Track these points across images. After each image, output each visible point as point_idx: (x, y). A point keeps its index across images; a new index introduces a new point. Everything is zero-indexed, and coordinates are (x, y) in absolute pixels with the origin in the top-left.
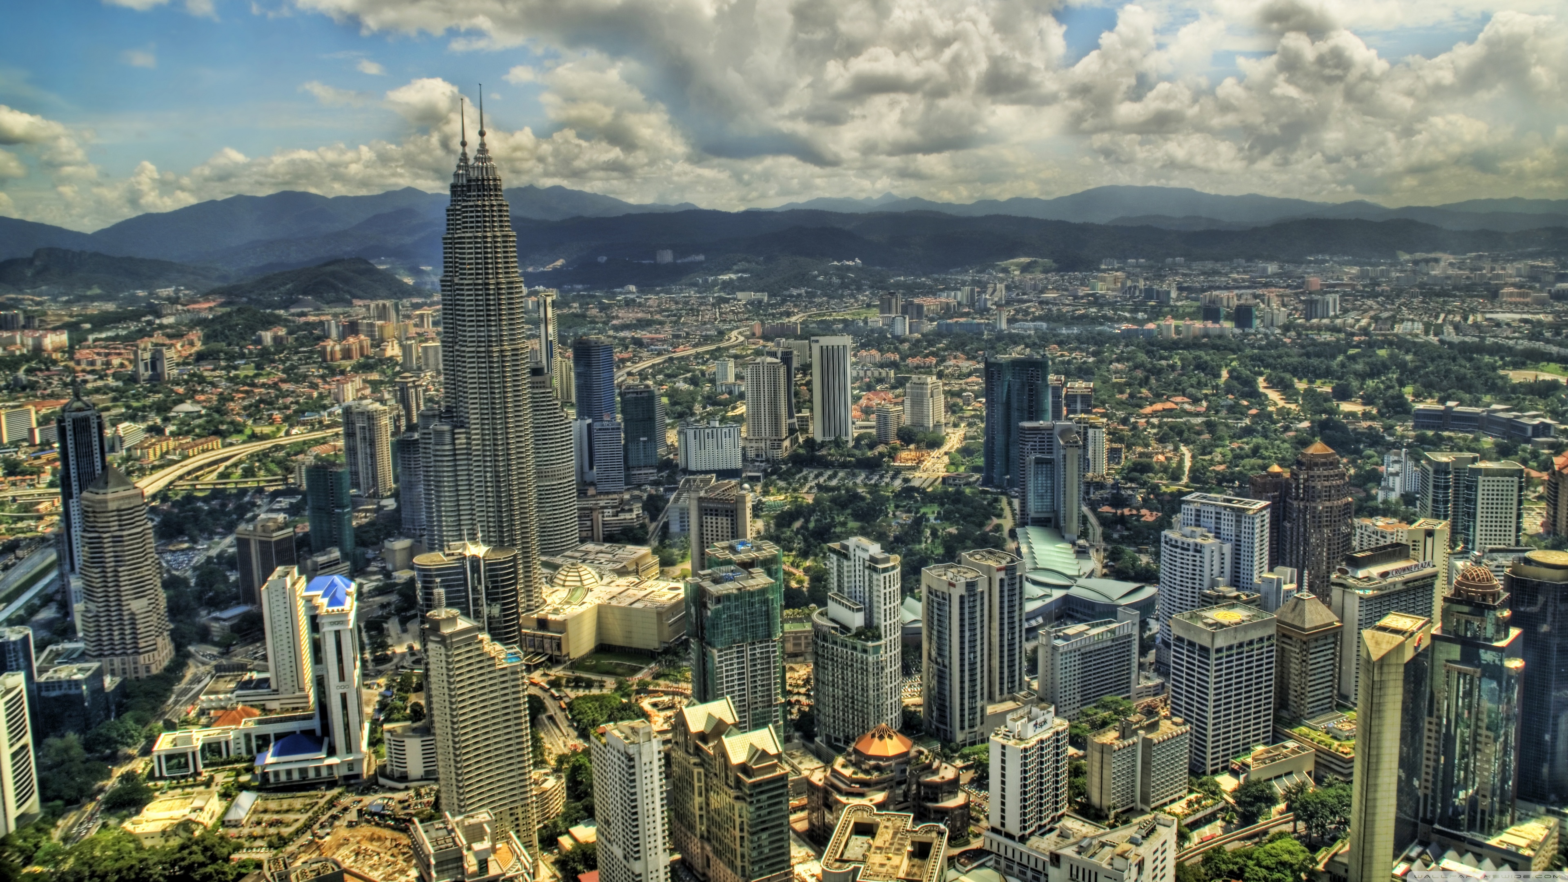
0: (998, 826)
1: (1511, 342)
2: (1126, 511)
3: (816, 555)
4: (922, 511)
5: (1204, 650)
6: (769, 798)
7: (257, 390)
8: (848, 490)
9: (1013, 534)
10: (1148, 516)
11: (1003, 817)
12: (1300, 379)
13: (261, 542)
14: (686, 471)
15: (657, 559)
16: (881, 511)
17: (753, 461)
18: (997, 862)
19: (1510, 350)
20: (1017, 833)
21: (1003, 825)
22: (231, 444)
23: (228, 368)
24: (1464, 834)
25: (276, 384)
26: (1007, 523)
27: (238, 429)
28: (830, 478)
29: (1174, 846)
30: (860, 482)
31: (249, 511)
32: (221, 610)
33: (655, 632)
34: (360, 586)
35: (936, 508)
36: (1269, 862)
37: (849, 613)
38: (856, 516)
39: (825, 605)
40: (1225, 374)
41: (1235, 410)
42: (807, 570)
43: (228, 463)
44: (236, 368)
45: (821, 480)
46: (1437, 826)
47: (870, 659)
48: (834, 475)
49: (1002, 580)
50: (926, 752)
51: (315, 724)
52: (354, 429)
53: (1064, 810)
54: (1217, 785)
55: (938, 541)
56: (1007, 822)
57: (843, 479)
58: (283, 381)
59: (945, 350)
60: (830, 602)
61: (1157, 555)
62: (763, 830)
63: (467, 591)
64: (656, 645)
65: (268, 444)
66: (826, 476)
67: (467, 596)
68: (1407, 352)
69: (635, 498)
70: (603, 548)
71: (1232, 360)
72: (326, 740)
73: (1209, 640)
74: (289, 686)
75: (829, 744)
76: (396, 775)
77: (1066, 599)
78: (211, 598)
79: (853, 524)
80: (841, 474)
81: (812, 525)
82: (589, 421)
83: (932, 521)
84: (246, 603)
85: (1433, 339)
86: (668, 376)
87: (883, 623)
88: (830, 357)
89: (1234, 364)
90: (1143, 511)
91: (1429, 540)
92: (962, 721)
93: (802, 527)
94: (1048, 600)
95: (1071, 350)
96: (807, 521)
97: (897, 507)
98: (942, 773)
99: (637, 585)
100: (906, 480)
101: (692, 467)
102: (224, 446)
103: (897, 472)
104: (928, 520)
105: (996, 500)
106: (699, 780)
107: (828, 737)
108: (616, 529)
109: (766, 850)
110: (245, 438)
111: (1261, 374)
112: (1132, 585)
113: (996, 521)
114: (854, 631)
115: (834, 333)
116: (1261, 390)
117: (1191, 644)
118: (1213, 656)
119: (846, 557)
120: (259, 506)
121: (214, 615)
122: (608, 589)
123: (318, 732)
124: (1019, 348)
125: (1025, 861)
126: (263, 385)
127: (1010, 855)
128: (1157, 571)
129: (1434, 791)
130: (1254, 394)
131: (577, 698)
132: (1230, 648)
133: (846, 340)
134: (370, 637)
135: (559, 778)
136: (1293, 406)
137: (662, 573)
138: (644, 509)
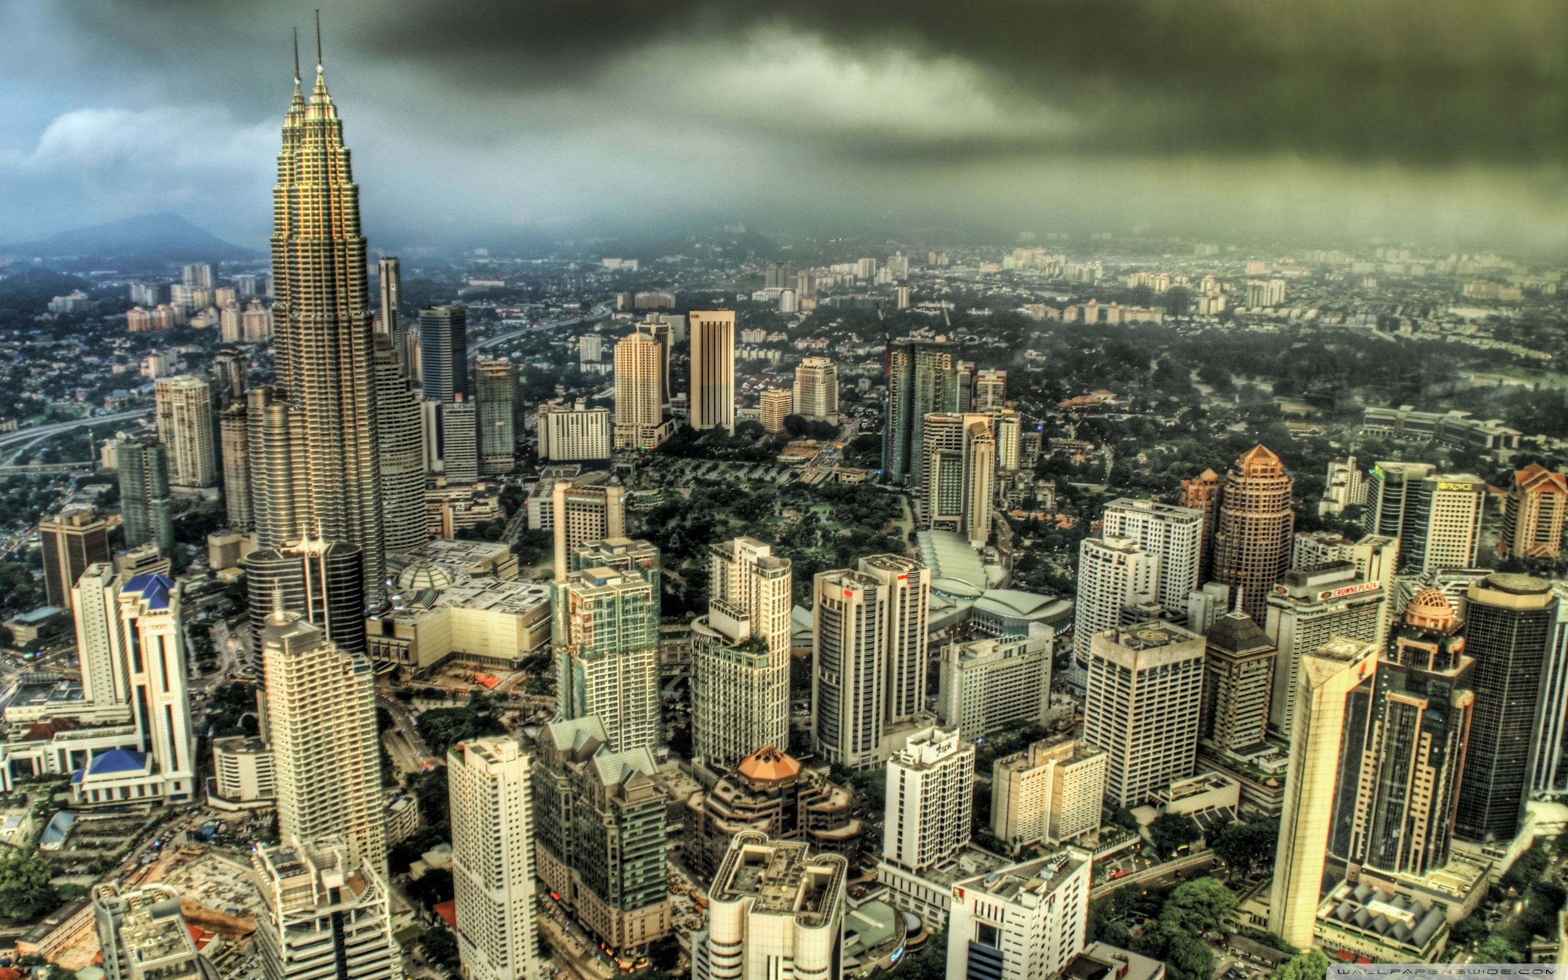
0: (895, 858)
1: (1475, 342)
2: (1040, 516)
3: (694, 557)
4: (813, 509)
5: (1125, 672)
6: (645, 823)
7: (55, 365)
8: (729, 485)
9: (913, 537)
10: (1065, 522)
11: (900, 849)
12: (1238, 375)
13: (69, 536)
14: (546, 461)
15: (516, 558)
16: (767, 509)
17: (622, 451)
18: (892, 896)
19: (1474, 352)
20: (914, 864)
21: (899, 856)
22: (29, 426)
23: (22, 339)
24: (1394, 874)
25: (78, 357)
26: (907, 526)
27: (35, 409)
28: (709, 470)
29: (1087, 883)
30: (742, 477)
31: (52, 500)
32: (26, 612)
33: (515, 640)
34: (183, 586)
35: (828, 508)
36: (1188, 901)
37: (733, 621)
38: (740, 513)
39: (706, 612)
40: (1154, 366)
41: (1166, 408)
42: (682, 573)
43: (27, 447)
44: (32, 338)
45: (699, 473)
46: (1366, 866)
47: (756, 673)
48: (714, 468)
49: (903, 589)
50: (816, 776)
51: (137, 738)
52: (170, 409)
53: (966, 842)
54: (1133, 818)
55: (830, 545)
56: (903, 853)
57: (723, 472)
58: (88, 354)
59: (838, 329)
60: (711, 609)
61: (1075, 565)
62: (638, 858)
63: (305, 592)
64: (516, 654)
65: (71, 426)
66: (704, 469)
67: (306, 599)
68: (1359, 350)
69: (491, 492)
70: (455, 545)
71: (1162, 350)
72: (149, 756)
73: (1131, 661)
74: (106, 697)
75: (708, 765)
76: (229, 795)
77: (971, 612)
78: (13, 599)
79: (735, 522)
80: (722, 466)
81: (688, 524)
82: (439, 402)
83: (824, 521)
84: (54, 604)
85: (1388, 337)
86: (526, 353)
87: (771, 634)
88: (711, 334)
89: (1165, 354)
90: (1059, 516)
91: (1376, 558)
92: (855, 743)
93: (678, 526)
94: (952, 612)
95: (981, 334)
96: (684, 519)
97: (784, 505)
98: (833, 799)
99: (494, 587)
100: (794, 475)
101: (554, 456)
102: (21, 428)
103: (785, 467)
104: (818, 520)
105: (896, 501)
106: (567, 803)
107: (708, 757)
108: (470, 526)
109: (640, 880)
110: (44, 418)
111: (1195, 366)
112: (1045, 599)
113: (895, 523)
114: (737, 643)
115: (715, 308)
116: (1195, 386)
117: (1111, 665)
118: (1134, 677)
119: (730, 559)
120: (64, 496)
121: (16, 618)
122: (462, 591)
123: (141, 748)
124: (922, 331)
125: (922, 896)
126: (63, 359)
127: (905, 889)
128: (1075, 582)
129: (1366, 829)
130: (1186, 388)
131: (429, 712)
132: (1153, 671)
133: (727, 317)
134: (195, 643)
135: (409, 800)
136: (1229, 406)
137: (521, 572)
138: (501, 502)
